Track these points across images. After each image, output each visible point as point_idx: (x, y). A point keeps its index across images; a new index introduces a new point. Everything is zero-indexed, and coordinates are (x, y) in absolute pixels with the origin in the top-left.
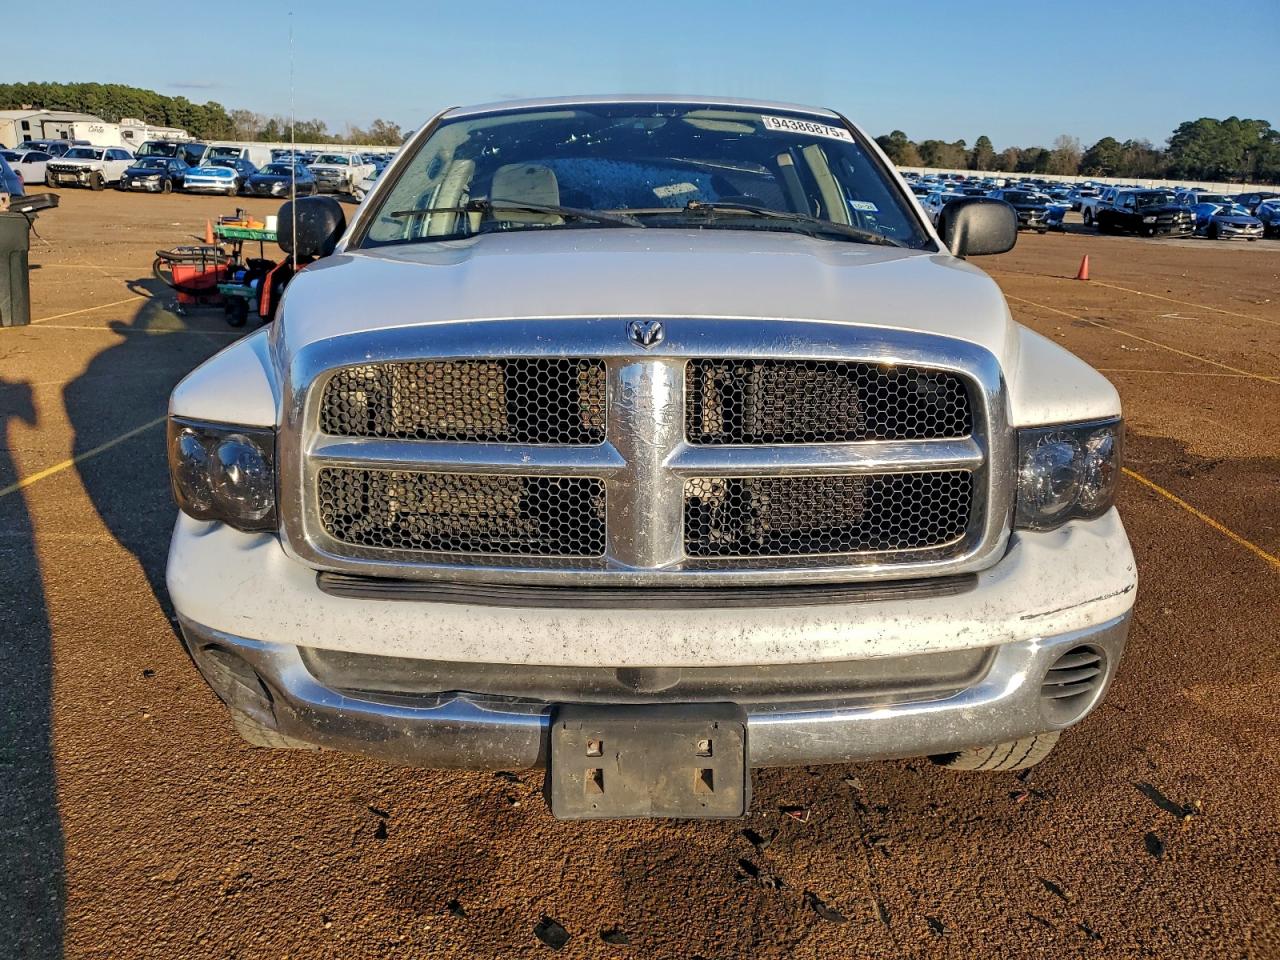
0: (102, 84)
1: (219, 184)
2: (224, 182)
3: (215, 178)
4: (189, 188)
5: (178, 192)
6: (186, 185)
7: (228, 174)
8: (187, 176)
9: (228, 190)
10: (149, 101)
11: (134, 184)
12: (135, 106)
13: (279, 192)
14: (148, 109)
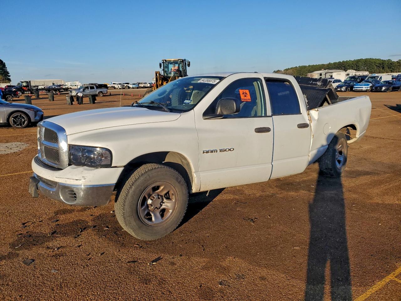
0: (364, 59)
1: (364, 88)
2: (366, 88)
3: (364, 87)
4: (355, 90)
5: (352, 91)
6: (354, 89)
7: (368, 85)
8: (354, 86)
9: (367, 90)
10: (378, 62)
11: (338, 89)
12: (373, 64)
13: (384, 90)
14: (377, 65)
